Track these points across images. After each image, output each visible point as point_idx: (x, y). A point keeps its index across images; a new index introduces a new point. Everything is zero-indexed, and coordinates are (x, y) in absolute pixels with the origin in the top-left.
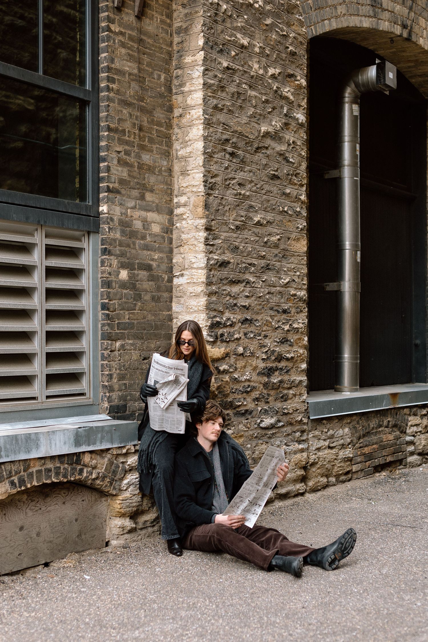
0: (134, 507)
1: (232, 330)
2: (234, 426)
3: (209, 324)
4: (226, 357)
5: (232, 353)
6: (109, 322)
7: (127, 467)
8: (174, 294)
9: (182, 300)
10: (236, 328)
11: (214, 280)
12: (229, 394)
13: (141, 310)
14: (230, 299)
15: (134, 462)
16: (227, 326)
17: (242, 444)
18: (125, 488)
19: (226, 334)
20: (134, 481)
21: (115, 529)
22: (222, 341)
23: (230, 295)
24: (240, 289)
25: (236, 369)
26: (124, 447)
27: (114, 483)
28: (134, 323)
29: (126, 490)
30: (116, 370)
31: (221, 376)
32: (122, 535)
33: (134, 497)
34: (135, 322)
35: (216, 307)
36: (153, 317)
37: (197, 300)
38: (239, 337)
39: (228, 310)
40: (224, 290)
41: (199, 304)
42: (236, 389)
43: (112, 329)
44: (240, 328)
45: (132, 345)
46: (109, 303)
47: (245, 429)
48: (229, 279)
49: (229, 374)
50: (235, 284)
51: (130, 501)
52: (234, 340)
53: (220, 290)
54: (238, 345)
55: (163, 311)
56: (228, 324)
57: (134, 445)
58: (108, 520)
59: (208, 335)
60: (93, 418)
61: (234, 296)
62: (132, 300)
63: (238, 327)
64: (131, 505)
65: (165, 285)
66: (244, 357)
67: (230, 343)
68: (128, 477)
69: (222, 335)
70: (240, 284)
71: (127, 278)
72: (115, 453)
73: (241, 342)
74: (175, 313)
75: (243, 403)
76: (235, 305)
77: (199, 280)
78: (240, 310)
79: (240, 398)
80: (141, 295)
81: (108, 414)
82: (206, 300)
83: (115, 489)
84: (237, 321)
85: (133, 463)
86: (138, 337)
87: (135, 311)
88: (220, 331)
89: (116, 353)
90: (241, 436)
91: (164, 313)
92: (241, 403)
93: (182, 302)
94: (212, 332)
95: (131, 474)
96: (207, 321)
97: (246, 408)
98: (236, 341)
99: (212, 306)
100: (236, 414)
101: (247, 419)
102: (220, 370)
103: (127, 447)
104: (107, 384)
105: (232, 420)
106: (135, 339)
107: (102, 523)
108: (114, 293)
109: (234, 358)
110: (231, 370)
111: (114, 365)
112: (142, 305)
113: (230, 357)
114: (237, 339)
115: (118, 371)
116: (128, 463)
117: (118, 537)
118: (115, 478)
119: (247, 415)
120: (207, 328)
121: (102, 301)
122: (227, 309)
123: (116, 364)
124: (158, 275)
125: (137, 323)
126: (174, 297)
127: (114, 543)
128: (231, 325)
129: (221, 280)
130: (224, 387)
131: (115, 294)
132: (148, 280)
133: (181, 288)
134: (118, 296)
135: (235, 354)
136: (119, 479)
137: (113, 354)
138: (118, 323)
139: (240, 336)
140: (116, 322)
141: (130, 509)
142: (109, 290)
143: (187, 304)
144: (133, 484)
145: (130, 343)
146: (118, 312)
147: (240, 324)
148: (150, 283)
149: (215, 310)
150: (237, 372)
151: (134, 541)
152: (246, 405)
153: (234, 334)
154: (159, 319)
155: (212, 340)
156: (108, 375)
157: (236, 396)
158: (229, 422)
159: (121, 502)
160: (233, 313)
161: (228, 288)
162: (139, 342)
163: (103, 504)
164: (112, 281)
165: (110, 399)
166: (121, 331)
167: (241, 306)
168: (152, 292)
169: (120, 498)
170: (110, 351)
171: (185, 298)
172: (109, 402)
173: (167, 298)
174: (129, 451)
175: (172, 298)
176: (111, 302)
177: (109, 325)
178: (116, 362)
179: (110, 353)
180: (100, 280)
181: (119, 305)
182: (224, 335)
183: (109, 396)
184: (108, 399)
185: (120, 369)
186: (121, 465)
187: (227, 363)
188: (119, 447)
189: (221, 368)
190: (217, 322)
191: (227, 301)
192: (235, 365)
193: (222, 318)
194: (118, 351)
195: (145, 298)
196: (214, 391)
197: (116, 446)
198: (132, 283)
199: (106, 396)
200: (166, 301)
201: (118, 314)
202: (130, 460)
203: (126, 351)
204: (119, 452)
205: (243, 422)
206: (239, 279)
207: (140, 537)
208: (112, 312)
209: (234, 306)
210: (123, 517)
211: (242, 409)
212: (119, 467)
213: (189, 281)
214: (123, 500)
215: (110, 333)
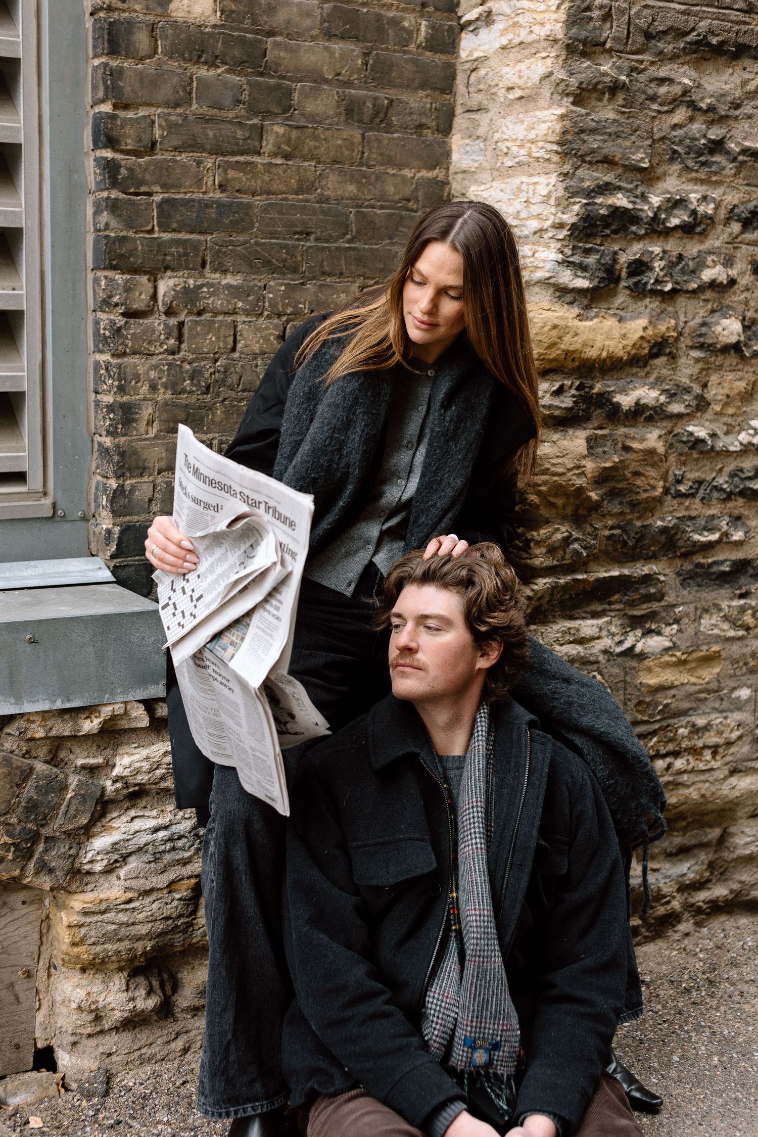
0: (139, 939)
1: (692, 249)
2: (677, 621)
3: (570, 218)
4: (653, 355)
5: (685, 342)
6: (115, 194)
7: (109, 786)
8: (459, 101)
9: (483, 119)
10: (716, 240)
11: (609, 33)
12: (659, 500)
13: (287, 157)
14: (691, 119)
15: (146, 766)
16: (667, 233)
17: (714, 686)
18: (98, 867)
19: (657, 265)
20: (143, 839)
21: (64, 1010)
22: (639, 292)
23: (692, 105)
24: (745, 83)
25: (702, 404)
26: (89, 710)
27: (41, 847)
28: (249, 206)
29: (109, 870)
30: (153, 387)
31: (622, 430)
32: (90, 1036)
33: (148, 900)
34: (259, 201)
35: (611, 149)
36: (352, 188)
37: (528, 121)
38: (723, 279)
39: (676, 167)
40: (662, 81)
41: (532, 136)
42: (700, 482)
43: (129, 225)
44: (733, 241)
45: (235, 291)
46: (112, 117)
47: (732, 633)
48: (692, 37)
49: (668, 424)
50: (723, 60)
51: (122, 917)
52: (701, 289)
53: (642, 77)
54: (721, 310)
55: (401, 166)
56: (674, 222)
57: (149, 705)
58: (42, 975)
59: (566, 263)
60: (40, 570)
61: (711, 109)
62: (241, 110)
63: (725, 237)
64: (123, 931)
65: (415, 62)
66: (743, 357)
67: (682, 301)
68: (115, 824)
69: (639, 267)
70: (747, 62)
71: (215, 19)
72: (40, 734)
73: (736, 298)
74: (460, 176)
75: (726, 534)
76: (717, 146)
77: (537, 29)
78: (739, 170)
79: (713, 517)
80: (289, 92)
81: (113, 557)
82: (562, 117)
83: (51, 871)
84: (722, 214)
85: (138, 771)
86: (267, 263)
87: (257, 159)
88: (634, 251)
89: (157, 323)
90: (709, 659)
91: (408, 173)
92: (715, 537)
93: (481, 131)
94: (587, 252)
95: (132, 813)
96: (563, 204)
97: (739, 555)
98: (708, 295)
99: (594, 142)
100: (686, 579)
101: (741, 596)
102: (617, 406)
103: (106, 711)
104: (107, 441)
105: (670, 598)
106: (253, 269)
107: (12, 985)
108: (141, 76)
109: (697, 360)
110: (676, 408)
111: (141, 370)
112: (294, 134)
113: (673, 357)
114: (713, 285)
115: (163, 396)
116: (117, 771)
117: (74, 1044)
118: (44, 832)
119: (743, 580)
120: (565, 232)
121: (97, 109)
122: (672, 160)
123: (155, 367)
124: (379, 17)
125: (265, 209)
126: (459, 110)
127: (64, 1059)
128: (687, 230)
129: (649, 36)
130: (637, 474)
131: (154, 82)
132: (329, 35)
133: (482, 72)
134: (165, 92)
135: (701, 347)
136: (68, 834)
137: (136, 327)
138: (164, 201)
139: (733, 272)
140: (157, 198)
141: (123, 946)
142: (114, 63)
143: (497, 136)
144: (140, 849)
145: (229, 287)
146: (168, 156)
147: (736, 227)
148: (338, 47)
149: (608, 161)
150: (709, 414)
151: (144, 1061)
152: (739, 544)
153: (701, 265)
154: (383, 197)
155: (582, 283)
156: (110, 408)
157: (696, 507)
158: (655, 606)
159: (75, 919)
160: (703, 182)
161: (685, 76)
162: (277, 286)
163: (16, 915)
164: (130, 25)
165: (122, 501)
166: (183, 236)
167: (745, 151)
168: (348, 84)
169: (78, 902)
170: (124, 315)
171: (494, 109)
172: (115, 513)
173: (422, 113)
174: (124, 724)
175: (451, 115)
176: (130, 115)
177: (113, 206)
178: (154, 360)
179: (120, 321)
180: (89, 23)
181: (171, 127)
182: (651, 269)
183: (121, 490)
184: (113, 500)
185: (174, 386)
186: (74, 780)
187: (660, 380)
188: (63, 712)
189: (626, 401)
190: (617, 212)
191: (675, 127)
192: (697, 389)
193: (644, 197)
194: (169, 312)
195: (310, 107)
196: (580, 490)
197: (45, 706)
198: (242, 40)
199: (105, 489)
200: (421, 126)
201: (164, 168)
202: (126, 760)
203: (207, 316)
204: (64, 728)
205: (724, 605)
206: (740, 40)
207: (179, 1044)
208: (137, 153)
209: (712, 152)
210: (98, 971)
211: (720, 557)
212: (64, 787)
213: (504, 41)
214: (86, 913)
215: (124, 239)
